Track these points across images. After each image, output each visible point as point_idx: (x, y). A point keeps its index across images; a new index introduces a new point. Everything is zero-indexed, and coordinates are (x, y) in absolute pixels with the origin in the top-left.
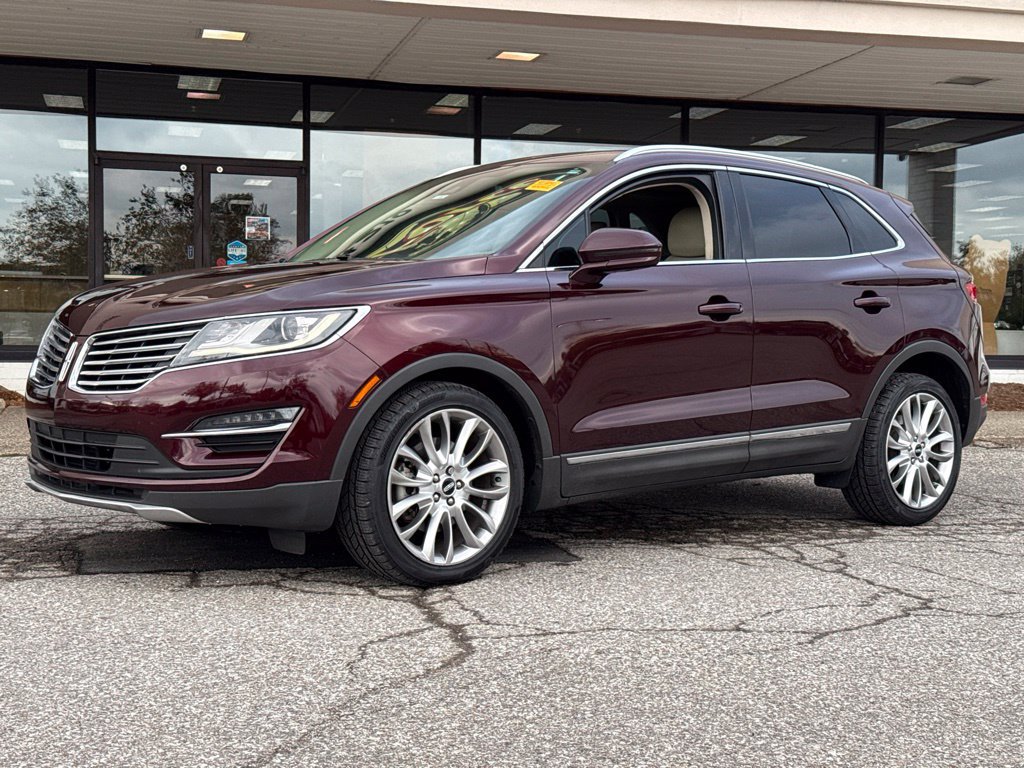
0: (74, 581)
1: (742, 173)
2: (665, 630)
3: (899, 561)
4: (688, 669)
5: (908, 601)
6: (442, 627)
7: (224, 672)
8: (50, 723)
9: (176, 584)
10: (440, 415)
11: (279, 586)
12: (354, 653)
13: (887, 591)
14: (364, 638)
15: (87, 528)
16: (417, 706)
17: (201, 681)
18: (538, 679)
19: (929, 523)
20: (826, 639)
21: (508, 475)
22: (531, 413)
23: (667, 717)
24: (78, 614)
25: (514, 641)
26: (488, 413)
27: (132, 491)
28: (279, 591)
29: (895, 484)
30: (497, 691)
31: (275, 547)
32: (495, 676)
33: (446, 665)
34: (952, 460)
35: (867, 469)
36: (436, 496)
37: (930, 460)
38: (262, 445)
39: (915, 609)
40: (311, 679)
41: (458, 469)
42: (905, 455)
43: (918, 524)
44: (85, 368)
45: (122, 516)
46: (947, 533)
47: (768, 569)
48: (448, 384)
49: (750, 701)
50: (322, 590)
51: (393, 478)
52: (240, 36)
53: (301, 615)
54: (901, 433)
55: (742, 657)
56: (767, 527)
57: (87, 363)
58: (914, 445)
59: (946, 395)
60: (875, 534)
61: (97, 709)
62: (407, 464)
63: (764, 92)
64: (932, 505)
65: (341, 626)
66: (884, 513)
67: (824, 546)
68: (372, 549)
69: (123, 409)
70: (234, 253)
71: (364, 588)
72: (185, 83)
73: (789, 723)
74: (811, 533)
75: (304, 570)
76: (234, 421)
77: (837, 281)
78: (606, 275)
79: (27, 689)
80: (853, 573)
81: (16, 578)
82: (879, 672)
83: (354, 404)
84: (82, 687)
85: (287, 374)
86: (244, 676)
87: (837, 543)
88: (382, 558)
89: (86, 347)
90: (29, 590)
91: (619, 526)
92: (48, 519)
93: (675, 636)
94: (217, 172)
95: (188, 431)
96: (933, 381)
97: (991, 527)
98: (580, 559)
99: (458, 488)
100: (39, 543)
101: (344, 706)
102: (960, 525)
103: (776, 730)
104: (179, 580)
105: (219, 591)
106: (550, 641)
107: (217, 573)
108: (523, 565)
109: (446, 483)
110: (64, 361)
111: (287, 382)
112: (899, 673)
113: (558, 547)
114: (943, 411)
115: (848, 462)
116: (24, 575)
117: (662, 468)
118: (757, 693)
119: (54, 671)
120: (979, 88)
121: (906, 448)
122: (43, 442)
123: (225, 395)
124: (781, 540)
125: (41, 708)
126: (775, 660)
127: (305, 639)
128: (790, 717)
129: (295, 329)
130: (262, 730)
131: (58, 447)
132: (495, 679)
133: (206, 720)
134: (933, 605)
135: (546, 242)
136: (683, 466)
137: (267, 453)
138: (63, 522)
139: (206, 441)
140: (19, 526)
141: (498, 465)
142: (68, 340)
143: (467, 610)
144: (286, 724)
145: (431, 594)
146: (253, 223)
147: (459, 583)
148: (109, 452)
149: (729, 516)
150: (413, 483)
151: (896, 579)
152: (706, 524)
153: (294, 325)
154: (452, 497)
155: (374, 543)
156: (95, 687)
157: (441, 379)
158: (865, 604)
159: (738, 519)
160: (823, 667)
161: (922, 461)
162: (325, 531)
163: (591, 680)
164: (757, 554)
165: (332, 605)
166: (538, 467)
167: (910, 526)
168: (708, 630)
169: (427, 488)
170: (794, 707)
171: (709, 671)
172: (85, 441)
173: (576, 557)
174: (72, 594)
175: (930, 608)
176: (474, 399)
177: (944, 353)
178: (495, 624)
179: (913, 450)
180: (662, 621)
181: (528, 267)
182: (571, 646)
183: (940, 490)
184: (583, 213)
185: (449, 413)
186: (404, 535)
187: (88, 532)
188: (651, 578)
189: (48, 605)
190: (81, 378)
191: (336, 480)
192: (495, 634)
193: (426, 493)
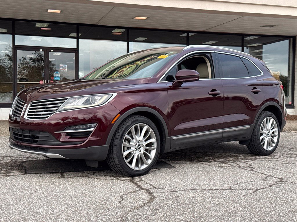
0: (26, 176)
1: (219, 53)
2: (209, 190)
3: (268, 166)
4: (221, 202)
5: (276, 179)
6: (143, 189)
7: (83, 205)
9: (57, 177)
10: (137, 125)
11: (89, 177)
12: (120, 198)
13: (268, 176)
14: (121, 193)
15: (24, 159)
16: (146, 215)
17: (77, 208)
18: (178, 206)
19: (271, 155)
20: (258, 192)
21: (156, 143)
22: (162, 124)
23: (222, 218)
24: (31, 187)
25: (166, 194)
26: (150, 124)
27: (44, 149)
28: (90, 179)
29: (262, 144)
30: (167, 210)
31: (87, 165)
32: (165, 205)
33: (149, 202)
34: (277, 136)
35: (254, 139)
36: (136, 149)
37: (271, 136)
38: (85, 135)
39: (279, 182)
40: (110, 207)
41: (142, 141)
42: (264, 135)
43: (268, 155)
44: (29, 112)
45: (34, 156)
46: (277, 158)
47: (231, 170)
48: (139, 116)
49: (244, 212)
50: (102, 178)
51: (124, 144)
52: (59, 11)
53: (99, 186)
54: (263, 129)
55: (236, 198)
56: (225, 156)
57: (30, 110)
58: (267, 132)
59: (276, 118)
60: (257, 159)
61: (48, 218)
62: (127, 140)
63: (211, 29)
64: (272, 149)
65: (112, 189)
66: (259, 152)
67: (244, 162)
68: (117, 166)
69: (41, 124)
70: (56, 75)
71: (115, 177)
72: (38, 25)
73: (259, 219)
74: (239, 158)
75: (94, 172)
76: (76, 128)
77: (246, 84)
78: (183, 83)
79: (24, 212)
80: (256, 170)
81: (8, 175)
82: (277, 202)
83: (113, 122)
84: (41, 211)
85: (92, 114)
86: (89, 207)
87: (248, 161)
88: (121, 168)
89: (29, 105)
90: (13, 179)
91: (183, 157)
92: (11, 156)
93: (213, 192)
94: (51, 51)
95: (62, 131)
96: (272, 114)
97: (289, 156)
98: (175, 167)
99: (142, 147)
100: (11, 164)
101: (123, 216)
102: (280, 155)
104: (58, 175)
105: (71, 179)
106: (177, 194)
107: (68, 173)
108: (159, 169)
109: (139, 145)
110: (22, 110)
111: (92, 116)
112: (284, 202)
113: (167, 163)
114: (275, 122)
115: (249, 137)
116: (10, 174)
117: (199, 140)
118: (245, 210)
119: (30, 206)
120: (272, 28)
121: (265, 133)
122: (15, 134)
123: (71, 120)
124: (231, 161)
125: (30, 218)
126: (246, 199)
127: (103, 194)
128: (258, 217)
129: (95, 100)
131: (20, 135)
134: (283, 180)
135: (165, 74)
136: (204, 139)
137: (87, 137)
138: (16, 157)
139: (68, 134)
140: (3, 158)
141: (153, 140)
142: (23, 104)
143: (148, 184)
145: (135, 179)
146: (62, 66)
147: (142, 175)
148: (37, 137)
149: (213, 153)
150: (129, 146)
151: (269, 172)
154: (140, 150)
155: (118, 164)
156: (45, 211)
157: (137, 115)
158: (264, 181)
159: (216, 154)
160: (261, 201)
161: (269, 137)
162: (103, 161)
163: (194, 206)
164: (226, 165)
165: (107, 182)
166: (164, 140)
167: (266, 156)
168: (222, 189)
169: (133, 147)
170: (258, 214)
171: (228, 203)
172: (29, 134)
173: (173, 166)
174: (27, 180)
175: (283, 181)
176: (146, 120)
177: (275, 105)
178: (158, 188)
179: (267, 134)
180: (207, 187)
181: (161, 81)
182: (184, 195)
183: (274, 145)
184: (176, 65)
185: (139, 125)
186: (127, 161)
187: (25, 160)
188: (198, 173)
189: (21, 184)
190: (28, 115)
191: (107, 145)
192: (159, 191)
193: (133, 149)
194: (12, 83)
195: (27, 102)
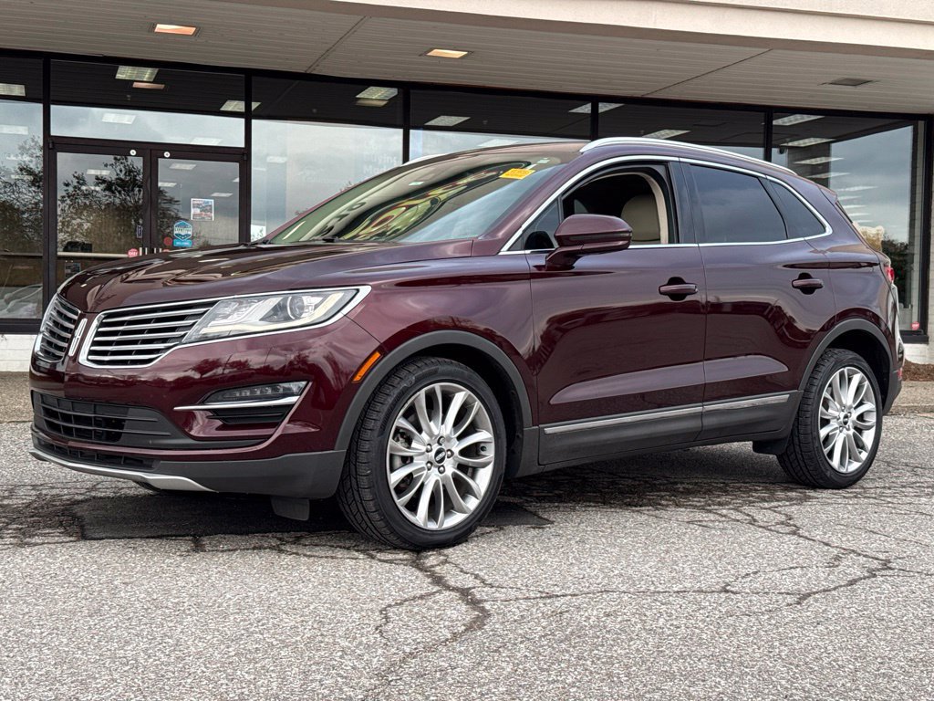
0: (83, 546)
1: (691, 164)
2: (659, 592)
3: (843, 522)
4: (697, 631)
5: (868, 561)
6: (450, 590)
7: (261, 636)
8: (112, 691)
9: (182, 549)
10: (434, 389)
11: (281, 551)
12: (377, 617)
13: (845, 552)
14: (381, 602)
15: (77, 494)
16: (458, 670)
17: (242, 646)
18: (561, 642)
19: (855, 486)
20: (811, 600)
21: (493, 445)
22: (514, 386)
23: (698, 680)
24: (99, 580)
25: (524, 605)
26: (476, 386)
27: (142, 462)
28: (283, 556)
29: (826, 451)
30: (527, 654)
31: (276, 513)
32: (520, 640)
33: (469, 628)
34: (874, 429)
35: (802, 437)
36: (429, 465)
37: (855, 428)
38: (272, 417)
39: (878, 570)
40: (347, 644)
41: (449, 439)
42: (834, 424)
43: (845, 487)
44: (95, 343)
45: (107, 482)
46: (874, 496)
47: (728, 532)
48: (440, 359)
49: (768, 662)
50: (323, 554)
51: (392, 449)
52: (191, 30)
53: (313, 579)
54: (831, 404)
55: (742, 619)
56: (710, 491)
57: (97, 339)
58: (842, 415)
59: (866, 365)
60: (810, 498)
61: (153, 676)
62: (403, 435)
63: (667, 90)
64: (857, 470)
65: (355, 589)
66: (816, 477)
67: (769, 509)
68: (370, 515)
69: (130, 383)
70: (180, 232)
71: (363, 551)
72: (123, 74)
73: (814, 684)
74: (752, 496)
75: (299, 534)
76: (243, 394)
77: (778, 263)
78: (580, 257)
79: (77, 656)
80: (807, 534)
81: (26, 544)
82: (873, 632)
83: (358, 378)
84: (129, 654)
85: (291, 350)
86: (282, 641)
87: (780, 506)
88: (381, 524)
90: (43, 555)
91: (576, 490)
92: (37, 485)
93: (671, 598)
94: (164, 157)
95: (198, 405)
96: (858, 356)
97: (911, 490)
98: (552, 522)
99: (448, 457)
100: (35, 508)
101: (389, 671)
102: (882, 488)
103: (804, 691)
104: (185, 545)
105: (225, 556)
106: (557, 604)
107: (217, 537)
108: (502, 529)
109: (438, 452)
110: (73, 336)
111: (292, 357)
112: (892, 633)
113: (526, 510)
114: (867, 383)
115: (785, 430)
116: (33, 541)
117: (627, 438)
118: (771, 655)
119: (97, 637)
120: (860, 89)
121: (835, 417)
122: (48, 412)
123: (227, 371)
124: (727, 503)
125: (97, 676)
126: (773, 622)
127: (324, 603)
128: (813, 679)
129: (302, 308)
130: (320, 696)
131: (67, 418)
132: (521, 642)
133: (262, 686)
134: (893, 565)
135: (524, 226)
136: (645, 435)
137: (276, 425)
139: (217, 413)
140: (11, 491)
141: (483, 435)
142: (76, 317)
143: (467, 573)
144: (341, 689)
145: (426, 557)
146: (198, 204)
147: (449, 547)
148: (119, 424)
149: (672, 480)
150: (408, 453)
152: (654, 488)
153: (300, 304)
154: (443, 466)
155: (374, 509)
156: (142, 653)
157: (434, 355)
158: (831, 566)
159: (682, 483)
160: (820, 628)
161: (848, 430)
162: (327, 499)
163: (612, 642)
164: (712, 517)
165: (337, 568)
166: (518, 436)
167: (839, 489)
168: (698, 591)
169: (420, 457)
170: (811, 668)
171: (717, 633)
172: (95, 413)
173: (547, 520)
174: (85, 560)
175: (891, 568)
176: (463, 373)
177: (868, 330)
178: (498, 587)
179: (841, 420)
180: (653, 583)
181: (509, 250)
182: (578, 608)
183: (864, 456)
184: (556, 200)
185: (441, 386)
186: (401, 502)
187: (80, 498)
188: (625, 541)
189: (67, 570)
190: (91, 353)
191: (340, 450)
192: (503, 597)
193: (419, 462)
194: (41, 257)
195: (88, 313)
